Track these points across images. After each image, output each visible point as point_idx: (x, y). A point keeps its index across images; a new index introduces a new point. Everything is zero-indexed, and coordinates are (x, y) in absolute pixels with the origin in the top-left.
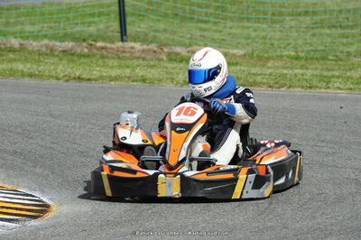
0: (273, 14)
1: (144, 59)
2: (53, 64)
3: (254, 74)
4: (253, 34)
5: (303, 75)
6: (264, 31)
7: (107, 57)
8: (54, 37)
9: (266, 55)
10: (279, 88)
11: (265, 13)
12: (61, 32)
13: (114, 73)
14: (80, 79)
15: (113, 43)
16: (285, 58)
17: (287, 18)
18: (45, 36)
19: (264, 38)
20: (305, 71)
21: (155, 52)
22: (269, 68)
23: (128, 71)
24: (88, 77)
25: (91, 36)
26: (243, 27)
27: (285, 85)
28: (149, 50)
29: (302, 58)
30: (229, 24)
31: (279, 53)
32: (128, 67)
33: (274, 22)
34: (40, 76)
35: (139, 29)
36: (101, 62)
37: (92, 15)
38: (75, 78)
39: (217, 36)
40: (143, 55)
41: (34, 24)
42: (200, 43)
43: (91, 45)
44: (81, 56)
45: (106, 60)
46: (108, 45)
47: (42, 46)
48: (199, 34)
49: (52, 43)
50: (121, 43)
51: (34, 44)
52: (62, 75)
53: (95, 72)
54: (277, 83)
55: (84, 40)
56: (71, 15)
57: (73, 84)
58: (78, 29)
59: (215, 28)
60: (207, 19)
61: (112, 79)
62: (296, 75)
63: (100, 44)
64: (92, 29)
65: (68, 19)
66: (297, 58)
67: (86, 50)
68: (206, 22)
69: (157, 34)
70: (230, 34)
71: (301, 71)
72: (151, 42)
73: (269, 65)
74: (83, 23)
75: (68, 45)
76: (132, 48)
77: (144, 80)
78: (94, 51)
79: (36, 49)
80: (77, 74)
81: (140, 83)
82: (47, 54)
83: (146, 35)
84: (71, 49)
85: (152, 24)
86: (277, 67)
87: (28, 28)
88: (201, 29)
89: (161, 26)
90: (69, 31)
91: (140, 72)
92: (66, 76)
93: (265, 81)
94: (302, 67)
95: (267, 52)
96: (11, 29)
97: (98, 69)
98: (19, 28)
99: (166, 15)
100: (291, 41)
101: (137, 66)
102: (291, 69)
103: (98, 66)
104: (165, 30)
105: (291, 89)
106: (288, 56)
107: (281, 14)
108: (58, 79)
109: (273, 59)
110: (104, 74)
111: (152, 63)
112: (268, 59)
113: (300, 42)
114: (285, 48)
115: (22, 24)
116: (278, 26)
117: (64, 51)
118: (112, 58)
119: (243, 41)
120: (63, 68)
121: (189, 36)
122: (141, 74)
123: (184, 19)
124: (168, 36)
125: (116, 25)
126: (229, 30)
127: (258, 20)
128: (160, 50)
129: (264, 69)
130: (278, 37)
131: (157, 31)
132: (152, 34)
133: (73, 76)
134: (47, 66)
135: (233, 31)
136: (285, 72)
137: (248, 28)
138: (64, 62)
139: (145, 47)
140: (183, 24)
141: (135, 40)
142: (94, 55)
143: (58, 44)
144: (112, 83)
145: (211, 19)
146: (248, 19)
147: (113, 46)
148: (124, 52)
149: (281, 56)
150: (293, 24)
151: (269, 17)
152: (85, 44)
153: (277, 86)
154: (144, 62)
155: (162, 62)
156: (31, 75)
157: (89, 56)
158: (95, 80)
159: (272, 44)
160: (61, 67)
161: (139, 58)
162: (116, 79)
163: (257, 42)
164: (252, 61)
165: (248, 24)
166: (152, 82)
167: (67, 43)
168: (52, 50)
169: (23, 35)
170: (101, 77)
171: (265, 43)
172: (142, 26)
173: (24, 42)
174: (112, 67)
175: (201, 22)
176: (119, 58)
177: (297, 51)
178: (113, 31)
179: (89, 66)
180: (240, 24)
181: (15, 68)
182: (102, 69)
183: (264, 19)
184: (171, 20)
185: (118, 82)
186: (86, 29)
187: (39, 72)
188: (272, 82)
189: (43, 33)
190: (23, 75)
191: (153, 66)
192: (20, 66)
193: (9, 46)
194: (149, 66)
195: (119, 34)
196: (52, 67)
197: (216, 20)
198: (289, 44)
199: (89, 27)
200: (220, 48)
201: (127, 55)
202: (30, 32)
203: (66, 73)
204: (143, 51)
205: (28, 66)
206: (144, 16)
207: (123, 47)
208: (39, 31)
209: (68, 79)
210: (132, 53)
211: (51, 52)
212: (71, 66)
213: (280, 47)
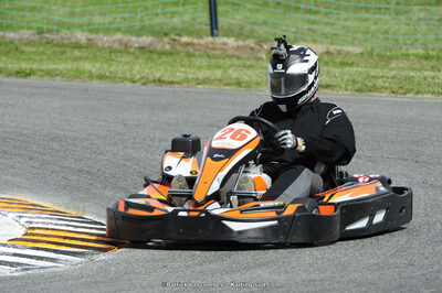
0: (398, 4)
1: (238, 58)
2: (127, 63)
3: (373, 77)
4: (373, 28)
5: (433, 78)
6: (386, 23)
7: (194, 56)
8: (130, 31)
9: (388, 54)
10: (405, 94)
11: (388, 2)
12: (138, 24)
13: (201, 75)
14: (160, 81)
15: (201, 37)
16: (412, 57)
17: (415, 8)
18: (119, 29)
19: (386, 32)
20: (437, 73)
21: (252, 49)
22: (392, 69)
23: (219, 73)
24: (171, 80)
25: (174, 29)
26: (360, 19)
27: (413, 90)
28: (244, 47)
29: (433, 57)
30: (343, 15)
31: (403, 51)
32: (219, 67)
33: (398, 13)
34: (112, 78)
35: (233, 21)
36: (186, 61)
37: (176, 4)
38: (154, 81)
39: (328, 29)
40: (238, 53)
41: (104, 14)
42: (308, 38)
43: (174, 40)
44: (162, 53)
45: (192, 59)
46: (195, 41)
47: (114, 42)
48: (306, 26)
49: (126, 38)
50: (210, 39)
51: (105, 38)
52: (138, 76)
53: (178, 74)
54: (401, 88)
55: (166, 34)
56: (149, 4)
57: (151, 88)
58: (158, 20)
60: (316, 8)
61: (199, 82)
62: (425, 78)
63: (185, 39)
64: (176, 21)
65: (146, 9)
66: (427, 58)
67: (168, 47)
68: (315, 13)
69: (256, 27)
70: (344, 28)
71: (429, 74)
72: (248, 37)
73: (393, 65)
74: (165, 14)
75: (146, 40)
76: (225, 44)
77: (239, 84)
78: (179, 48)
79: (107, 45)
80: (157, 75)
81: (233, 88)
82: (120, 52)
83: (242, 28)
84: (150, 46)
85: (248, 15)
86: (403, 69)
87: (98, 20)
88: (308, 21)
89: (260, 17)
90: (147, 23)
91: (234, 74)
92: (143, 78)
93: (387, 84)
94: (433, 68)
95: (390, 50)
96: (77, 20)
97: (182, 69)
98: (85, 19)
99: (266, 4)
100: (419, 36)
101: (230, 66)
102: (420, 70)
103: (182, 66)
104: (265, 23)
105: (420, 96)
106: (415, 55)
107: (408, 3)
108: (134, 82)
109: (397, 58)
110: (191, 76)
111: (248, 63)
112: (392, 58)
113: (431, 37)
114: (412, 45)
115: (91, 14)
116: (402, 18)
117: (141, 48)
118: (200, 56)
119: (360, 35)
120: (140, 68)
121: (294, 30)
122: (235, 76)
123: (288, 8)
124: (268, 29)
125: (205, 17)
126: (343, 23)
127: (378, 11)
128: (258, 47)
129: (386, 70)
130: (403, 31)
131: (255, 23)
132: (249, 27)
133: (151, 78)
134: (120, 66)
135: (349, 23)
136: (412, 74)
137: (366, 20)
138: (140, 61)
139: (241, 43)
141: (228, 34)
142: (178, 53)
143: (134, 39)
144: (200, 87)
145: (322, 9)
146: (367, 9)
147: (201, 42)
148: (214, 49)
149: (408, 55)
150: (422, 15)
151: (392, 6)
152: (166, 39)
153: (402, 91)
154: (239, 62)
155: (260, 62)
156: (101, 77)
157: (171, 54)
158: (179, 83)
159: (397, 40)
160: (137, 67)
161: (232, 56)
162: (204, 81)
163: (377, 38)
164: (371, 61)
165: (367, 16)
166: (248, 86)
167: (144, 38)
168: (126, 46)
169: (91, 27)
170: (187, 80)
171: (387, 39)
172: (237, 17)
173: (93, 36)
174: (200, 68)
175: (309, 12)
176: (209, 56)
177: (426, 49)
178: (201, 24)
179: (171, 66)
180: (357, 15)
181: (81, 68)
182: (188, 70)
183: (386, 9)
184: (272, 10)
185: (206, 86)
186: (168, 21)
187: (111, 73)
188: (395, 87)
189: (116, 25)
190: (91, 77)
191: (250, 67)
192: (87, 66)
193: (74, 40)
194: (244, 66)
195: (208, 28)
196: (126, 68)
197: (328, 10)
198: (417, 40)
199: (172, 17)
200: (332, 44)
201: (219, 52)
202: (99, 24)
203: (143, 75)
204: (238, 48)
205: (98, 65)
206: (239, 5)
207: (212, 43)
208: (111, 23)
209: (146, 81)
210: (225, 50)
211: (126, 48)
212: (149, 66)
213: (406, 44)
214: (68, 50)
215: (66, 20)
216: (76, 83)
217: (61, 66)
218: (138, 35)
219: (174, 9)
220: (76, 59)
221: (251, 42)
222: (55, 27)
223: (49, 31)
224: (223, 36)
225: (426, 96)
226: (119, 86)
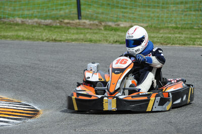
0: (163, 4)
1: (91, 29)
2: (40, 32)
3: (153, 37)
4: (152, 15)
5: (180, 37)
6: (158, 13)
7: (70, 28)
8: (41, 17)
9: (159, 27)
10: (167, 45)
11: (158, 3)
12: (44, 14)
13: (74, 37)
14: (55, 40)
15: (73, 20)
16: (170, 28)
17: (171, 6)
18: (36, 17)
19: (158, 17)
20: (181, 35)
21: (97, 25)
22: (161, 34)
23: (82, 36)
24: (60, 39)
25: (61, 16)
26: (146, 11)
27: (170, 43)
28: (93, 24)
29: (179, 28)
30: (138, 9)
31: (166, 25)
32: (82, 33)
33: (163, 8)
34: (33, 39)
35: (88, 13)
36: (67, 31)
37: (62, 5)
38: (52, 40)
39: (132, 16)
40: (90, 27)
41: (29, 10)
42: (123, 20)
43: (61, 21)
44: (56, 27)
45: (70, 30)
46: (71, 21)
47: (34, 22)
48: (121, 14)
49: (39, 21)
50: (78, 21)
51: (30, 21)
52: (45, 38)
53: (63, 37)
54: (165, 42)
55: (57, 19)
56: (50, 5)
57: (51, 43)
58: (54, 12)
59: (130, 11)
60: (126, 6)
61: (73, 40)
62: (176, 38)
63: (66, 21)
64: (62, 12)
65: (48, 7)
66: (177, 28)
67: (58, 24)
68: (126, 8)
69: (99, 15)
70: (139, 15)
71: (179, 35)
72: (95, 20)
73: (161, 32)
74: (57, 9)
75: (48, 21)
76: (85, 23)
77: (91, 41)
78: (63, 25)
79: (30, 24)
80: (54, 37)
81: (89, 43)
82: (37, 27)
83: (92, 15)
84: (50, 24)
85: (95, 9)
86: (166, 33)
87: (26, 12)
88: (122, 12)
89: (100, 11)
90: (49, 14)
91: (89, 36)
92: (47, 39)
93: (158, 41)
94: (179, 33)
95: (160, 25)
96: (16, 13)
97: (65, 35)
98: (20, 12)
99: (103, 5)
100: (173, 18)
101: (87, 33)
102: (173, 34)
103: (65, 33)
104: (103, 13)
105: (174, 45)
106: (171, 27)
107: (167, 3)
108: (43, 40)
109: (163, 28)
110: (69, 38)
111: (95, 31)
112: (160, 29)
113: (178, 19)
114: (170, 22)
115: (23, 10)
116: (166, 10)
117: (46, 25)
118: (73, 29)
119: (146, 18)
120: (46, 34)
121: (116, 16)
123: (113, 6)
124: (104, 16)
125: (75, 10)
126: (138, 13)
127: (154, 7)
128: (100, 24)
129: (158, 34)
130: (165, 16)
131: (98, 13)
132: (96, 15)
133: (51, 38)
134: (37, 33)
135: (141, 13)
136: (170, 35)
137: (149, 11)
138: (46, 31)
139: (92, 22)
140: (114, 9)
141: (86, 18)
142: (63, 27)
143: (43, 21)
144: (73, 42)
145: (129, 7)
146: (149, 6)
147: (74, 22)
148: (80, 25)
149: (168, 27)
150: (174, 9)
151: (161, 5)
152: (58, 21)
153: (166, 43)
154: (92, 31)
155: (101, 31)
156: (28, 39)
157: (60, 28)
158: (64, 41)
159: (163, 20)
160: (44, 34)
161: (88, 28)
162: (75, 40)
163: (154, 19)
164: (151, 30)
165: (149, 9)
166: (95, 42)
167: (48, 20)
168: (39, 24)
169: (23, 16)
170: (67, 40)
171: (158, 20)
172: (90, 10)
173: (24, 20)
174: (73, 34)
175: (123, 8)
176: (77, 29)
177: (176, 24)
178: (73, 14)
179: (60, 33)
180: (145, 9)
181: (19, 34)
182: (68, 35)
183: (158, 6)
184: (106, 7)
185: (76, 42)
186: (58, 12)
187: (33, 36)
188: (162, 42)
189: (34, 15)
190: (24, 38)
191: (97, 33)
192: (22, 33)
193: (15, 22)
194: (94, 33)
195: (77, 16)
196: (39, 34)
197: (131, 7)
198: (172, 20)
199: (60, 11)
200: (133, 22)
201: (81, 27)
202: (27, 14)
203: (47, 37)
204: (90, 24)
205: (26, 33)
206: (90, 5)
207: (79, 23)
208: (32, 14)
209: (48, 40)
210: (84, 26)
211: (39, 25)
212: (50, 33)
213: (167, 22)
214: (13, 26)
215: (12, 13)
216: (17, 42)
217: (10, 34)
218: (45, 19)
219: (61, 7)
220: (17, 30)
221: (96, 22)
222: (7, 16)
223: (4, 18)
224: (84, 19)
225: (176, 45)
226: (36, 42)
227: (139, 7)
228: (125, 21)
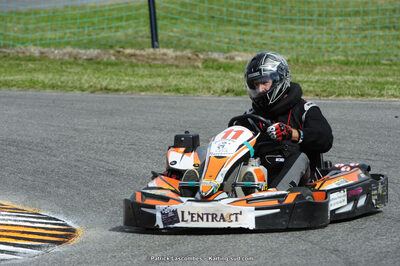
0: (320, 15)
1: (177, 66)
2: (76, 74)
4: (298, 37)
5: (353, 81)
6: (309, 33)
7: (137, 66)
8: (79, 44)
9: (312, 61)
10: (328, 96)
11: (311, 13)
12: (85, 38)
13: (144, 83)
14: (107, 90)
15: (143, 49)
16: (333, 63)
17: (336, 19)
18: (68, 43)
19: (310, 41)
20: (356, 77)
21: (189, 58)
22: (315, 74)
23: (159, 81)
24: (116, 88)
25: (118, 42)
26: (286, 30)
27: (334, 93)
28: (182, 57)
29: (352, 63)
30: (271, 26)
31: (326, 58)
32: (159, 76)
33: (320, 23)
34: (63, 87)
35: (171, 34)
36: (129, 71)
37: (120, 19)
38: (101, 89)
39: (258, 40)
40: (176, 63)
41: (54, 30)
42: (240, 48)
43: (119, 52)
44: (109, 64)
45: (136, 69)
46: (138, 52)
47: (65, 54)
48: (238, 37)
49: (75, 51)
50: (151, 50)
51: (56, 52)
52: (87, 85)
53: (123, 82)
54: (325, 91)
55: (111, 47)
56: (96, 20)
57: (99, 96)
58: (103, 34)
59: (255, 31)
60: (246, 21)
61: (142, 89)
62: (346, 82)
63: (128, 51)
64: (120, 34)
65: (93, 24)
66: (347, 63)
67: (113, 58)
68: (246, 25)
69: (192, 39)
70: (272, 38)
71: (348, 77)
72: (185, 48)
73: (316, 71)
74: (110, 28)
75: (93, 52)
76: (165, 54)
77: (177, 90)
78: (123, 59)
79: (58, 57)
80: (104, 84)
81: (173, 94)
82: (70, 63)
83: (180, 40)
84: (97, 57)
85: (186, 28)
86: (326, 74)
87: (49, 35)
88: (240, 32)
89: (196, 30)
90: (94, 37)
91: (173, 81)
92: (91, 86)
93: (311, 88)
94: (352, 73)
95: (314, 58)
96: (30, 36)
97: (127, 78)
98: (38, 35)
99: (201, 18)
100: (340, 44)
101: (170, 74)
102: (340, 75)
103: (126, 75)
104: (200, 35)
105: (341, 98)
106: (336, 61)
107: (328, 14)
108: (83, 90)
109: (320, 64)
110: (134, 84)
111: (186, 71)
112: (315, 65)
113: (350, 45)
114: (333, 52)
115: (43, 30)
116: (324, 28)
117: (90, 60)
118: (143, 66)
119: (286, 44)
120: (89, 78)
121: (227, 40)
122: (174, 83)
123: (221, 21)
124: (203, 41)
125: (146, 30)
126: (271, 33)
127: (302, 22)
128: (195, 57)
129: (310, 75)
130: (325, 40)
131: (191, 35)
132: (186, 39)
133: (99, 86)
134: (70, 76)
135: (276, 34)
136: (334, 78)
137: (292, 30)
138: (89, 71)
139: (179, 53)
140: (221, 28)
141: (167, 46)
142: (123, 63)
143: (83, 51)
144: (143, 93)
145: (252, 21)
146: (292, 21)
147: (144, 53)
148: (155, 59)
149: (330, 61)
150: (341, 25)
151: (315, 17)
152: (112, 52)
153: (325, 94)
154: (179, 70)
155: (197, 70)
156: (53, 87)
157: (116, 64)
159: (320, 49)
160: (86, 77)
161: (172, 65)
162: (147, 89)
163: (302, 46)
164: (297, 67)
165: (292, 27)
166: (186, 92)
167: (92, 50)
168: (75, 58)
169: (43, 42)
170: (130, 88)
171: (311, 47)
172: (175, 30)
173: (45, 50)
174: (142, 76)
175: (240, 24)
176: (150, 66)
177: (346, 56)
178: (142, 37)
179: (117, 75)
180: (283, 26)
181: (35, 79)
182: (132, 79)
183: (310, 20)
184: (206, 23)
185: (149, 93)
186: (112, 34)
187: (62, 82)
188: (319, 90)
189: (66, 39)
190: (44, 86)
191: (189, 74)
192: (41, 77)
193: (28, 54)
194: (183, 74)
195: (150, 40)
196: (76, 78)
197: (257, 22)
198: (339, 48)
199: (116, 31)
201: (159, 62)
202: (51, 39)
203: (91, 83)
204: (177, 58)
205: (50, 76)
206: (176, 19)
207: (154, 54)
208: (61, 38)
209: (94, 90)
210: (164, 60)
211: (75, 60)
212: (96, 76)
213: (328, 51)
214: (23, 63)
215: (20, 35)
216: (31, 93)
217: (17, 78)
218: (85, 48)
219: (118, 24)
220: (30, 71)
222: (11, 43)
223: (6, 46)
224: (163, 47)
225: (346, 98)
226: (69, 95)
227: (273, 21)
228: (245, 51)
